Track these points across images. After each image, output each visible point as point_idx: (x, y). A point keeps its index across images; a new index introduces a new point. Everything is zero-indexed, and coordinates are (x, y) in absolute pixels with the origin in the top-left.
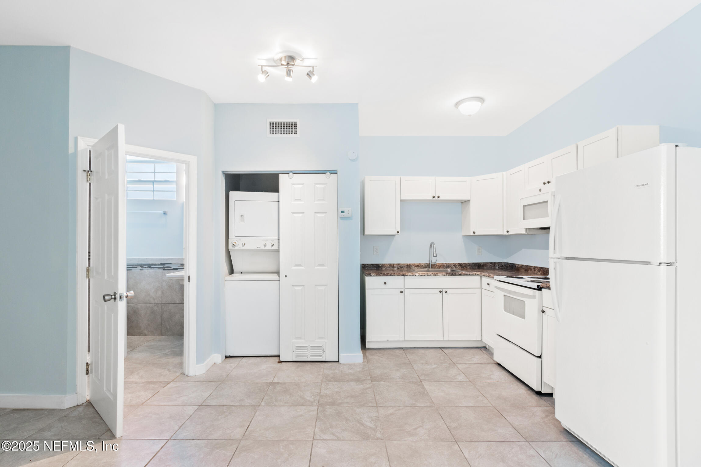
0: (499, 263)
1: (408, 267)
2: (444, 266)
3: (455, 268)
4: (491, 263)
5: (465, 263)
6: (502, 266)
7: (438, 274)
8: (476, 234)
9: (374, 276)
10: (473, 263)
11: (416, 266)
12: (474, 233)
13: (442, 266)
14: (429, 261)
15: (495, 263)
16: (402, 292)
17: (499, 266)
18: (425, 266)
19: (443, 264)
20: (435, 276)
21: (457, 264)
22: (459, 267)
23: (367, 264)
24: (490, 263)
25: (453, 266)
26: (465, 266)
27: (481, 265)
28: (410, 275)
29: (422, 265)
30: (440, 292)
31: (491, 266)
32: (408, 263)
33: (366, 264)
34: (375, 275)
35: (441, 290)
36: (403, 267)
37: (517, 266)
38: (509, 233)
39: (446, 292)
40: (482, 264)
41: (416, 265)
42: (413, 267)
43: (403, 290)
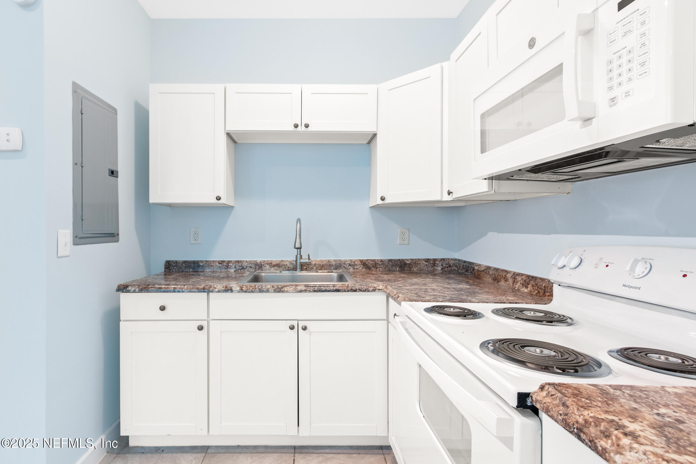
0: (444, 259)
1: (257, 267)
2: (331, 266)
3: (354, 269)
4: (427, 260)
5: (374, 260)
6: (450, 266)
7: (286, 289)
8: (387, 201)
9: (134, 292)
10: (390, 260)
11: (274, 266)
12: (383, 199)
13: (326, 265)
14: (297, 256)
15: (435, 260)
16: (201, 328)
17: (442, 265)
18: (291, 266)
19: (329, 261)
20: (278, 294)
21: (356, 263)
22: (361, 268)
23: (176, 262)
24: (424, 260)
25: (350, 265)
26: (373, 266)
27: (405, 264)
28: (219, 292)
29: (285, 264)
30: (292, 328)
31: (426, 265)
32: (259, 259)
33: (173, 261)
34: (137, 290)
35: (295, 323)
36: (246, 267)
37: (476, 268)
38: (454, 196)
39: (305, 328)
40: (408, 262)
41: (274, 264)
42: (268, 267)
43: (204, 324)
